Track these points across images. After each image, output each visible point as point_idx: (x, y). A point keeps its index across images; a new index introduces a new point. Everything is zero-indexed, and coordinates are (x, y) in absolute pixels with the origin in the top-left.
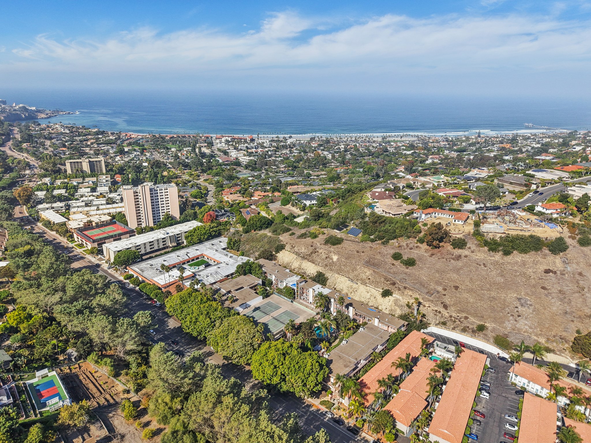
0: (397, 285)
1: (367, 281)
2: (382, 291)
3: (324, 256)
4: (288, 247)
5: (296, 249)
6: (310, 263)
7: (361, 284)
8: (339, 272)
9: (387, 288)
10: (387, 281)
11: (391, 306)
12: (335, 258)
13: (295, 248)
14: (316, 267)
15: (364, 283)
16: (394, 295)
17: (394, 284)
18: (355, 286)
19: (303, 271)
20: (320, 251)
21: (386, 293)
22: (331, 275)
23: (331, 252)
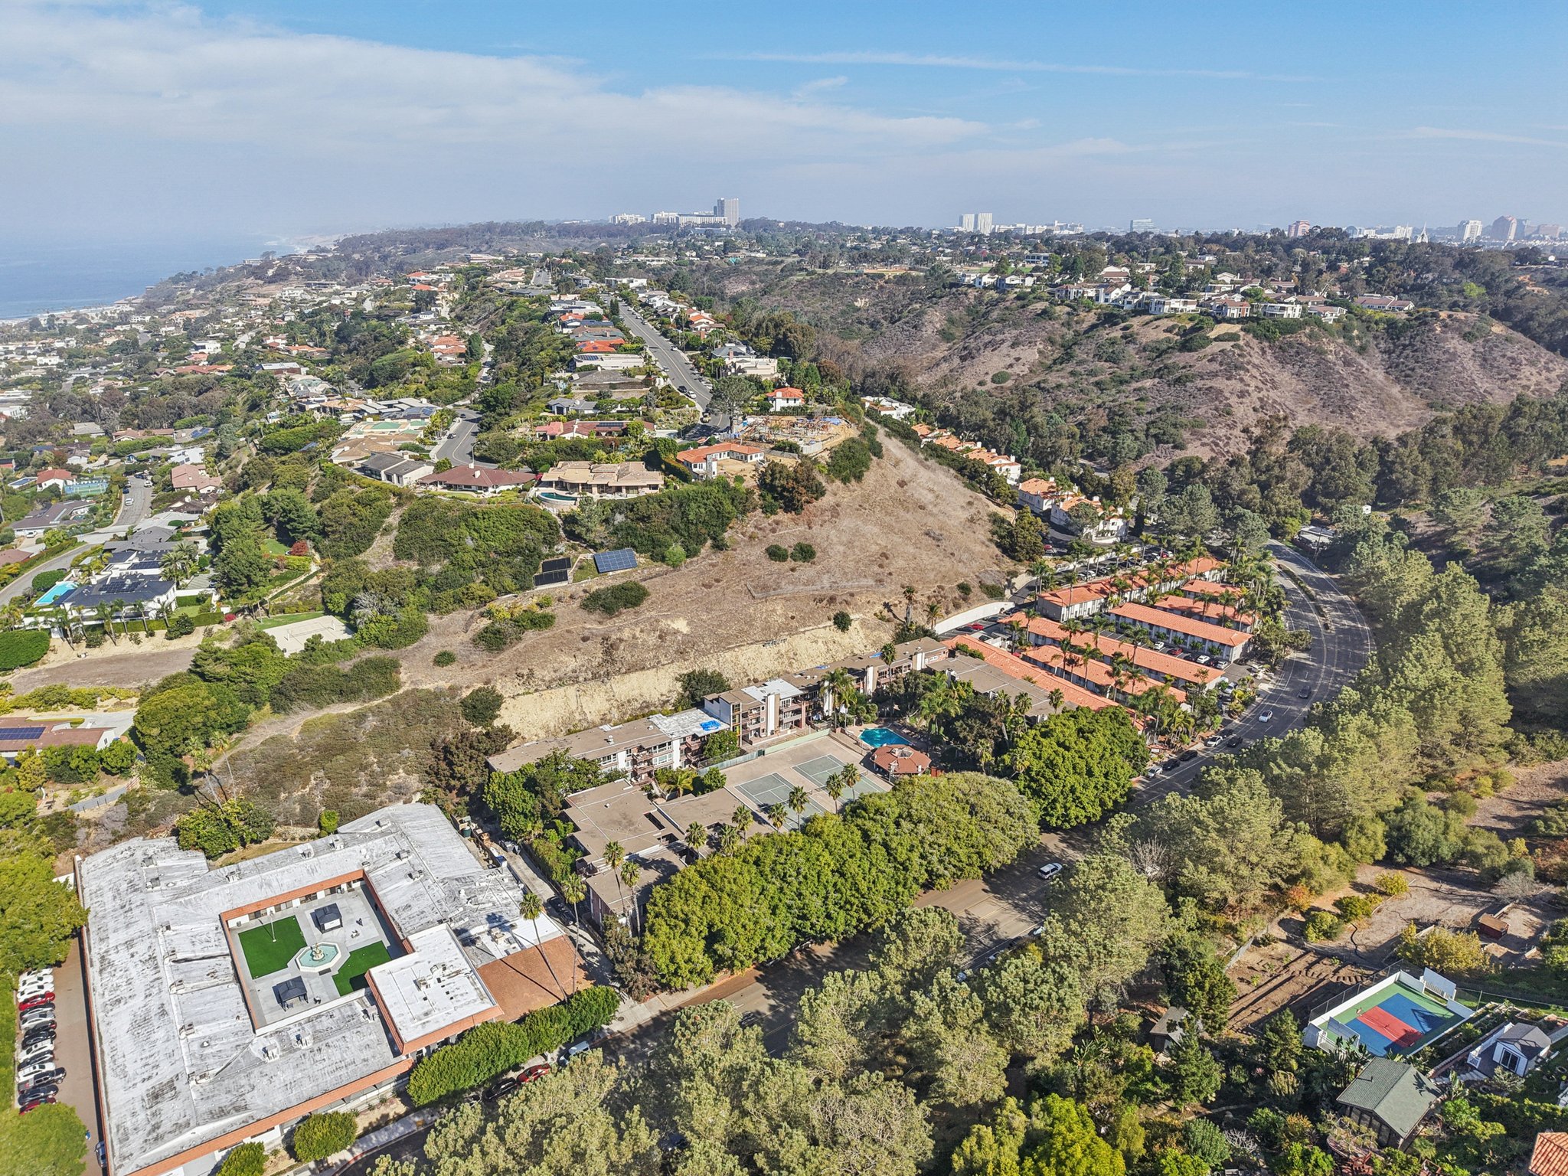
0: (839, 600)
1: (794, 623)
2: (831, 623)
3: (652, 639)
4: (504, 687)
5: (544, 674)
6: (634, 676)
7: (791, 635)
8: (724, 644)
9: (832, 614)
10: (821, 601)
11: (867, 637)
12: (681, 625)
13: (538, 673)
14: (661, 672)
15: (793, 632)
16: (852, 617)
17: (832, 600)
18: (783, 647)
19: (637, 705)
20: (626, 634)
21: (842, 622)
22: (714, 663)
23: (657, 621)
